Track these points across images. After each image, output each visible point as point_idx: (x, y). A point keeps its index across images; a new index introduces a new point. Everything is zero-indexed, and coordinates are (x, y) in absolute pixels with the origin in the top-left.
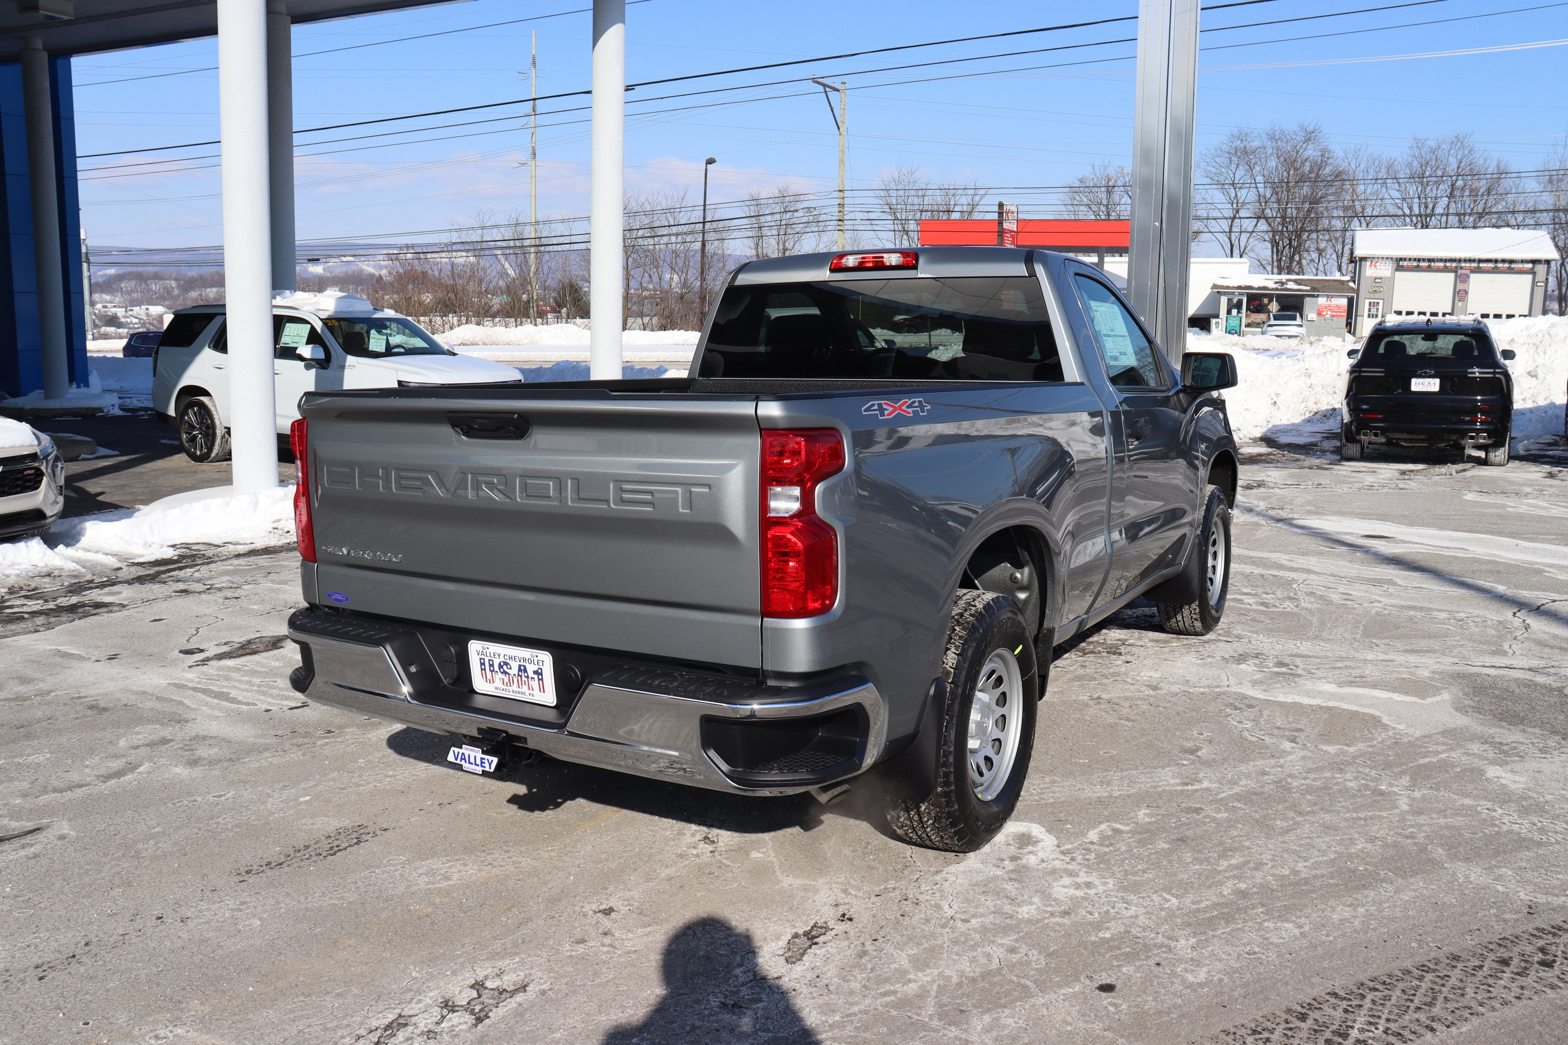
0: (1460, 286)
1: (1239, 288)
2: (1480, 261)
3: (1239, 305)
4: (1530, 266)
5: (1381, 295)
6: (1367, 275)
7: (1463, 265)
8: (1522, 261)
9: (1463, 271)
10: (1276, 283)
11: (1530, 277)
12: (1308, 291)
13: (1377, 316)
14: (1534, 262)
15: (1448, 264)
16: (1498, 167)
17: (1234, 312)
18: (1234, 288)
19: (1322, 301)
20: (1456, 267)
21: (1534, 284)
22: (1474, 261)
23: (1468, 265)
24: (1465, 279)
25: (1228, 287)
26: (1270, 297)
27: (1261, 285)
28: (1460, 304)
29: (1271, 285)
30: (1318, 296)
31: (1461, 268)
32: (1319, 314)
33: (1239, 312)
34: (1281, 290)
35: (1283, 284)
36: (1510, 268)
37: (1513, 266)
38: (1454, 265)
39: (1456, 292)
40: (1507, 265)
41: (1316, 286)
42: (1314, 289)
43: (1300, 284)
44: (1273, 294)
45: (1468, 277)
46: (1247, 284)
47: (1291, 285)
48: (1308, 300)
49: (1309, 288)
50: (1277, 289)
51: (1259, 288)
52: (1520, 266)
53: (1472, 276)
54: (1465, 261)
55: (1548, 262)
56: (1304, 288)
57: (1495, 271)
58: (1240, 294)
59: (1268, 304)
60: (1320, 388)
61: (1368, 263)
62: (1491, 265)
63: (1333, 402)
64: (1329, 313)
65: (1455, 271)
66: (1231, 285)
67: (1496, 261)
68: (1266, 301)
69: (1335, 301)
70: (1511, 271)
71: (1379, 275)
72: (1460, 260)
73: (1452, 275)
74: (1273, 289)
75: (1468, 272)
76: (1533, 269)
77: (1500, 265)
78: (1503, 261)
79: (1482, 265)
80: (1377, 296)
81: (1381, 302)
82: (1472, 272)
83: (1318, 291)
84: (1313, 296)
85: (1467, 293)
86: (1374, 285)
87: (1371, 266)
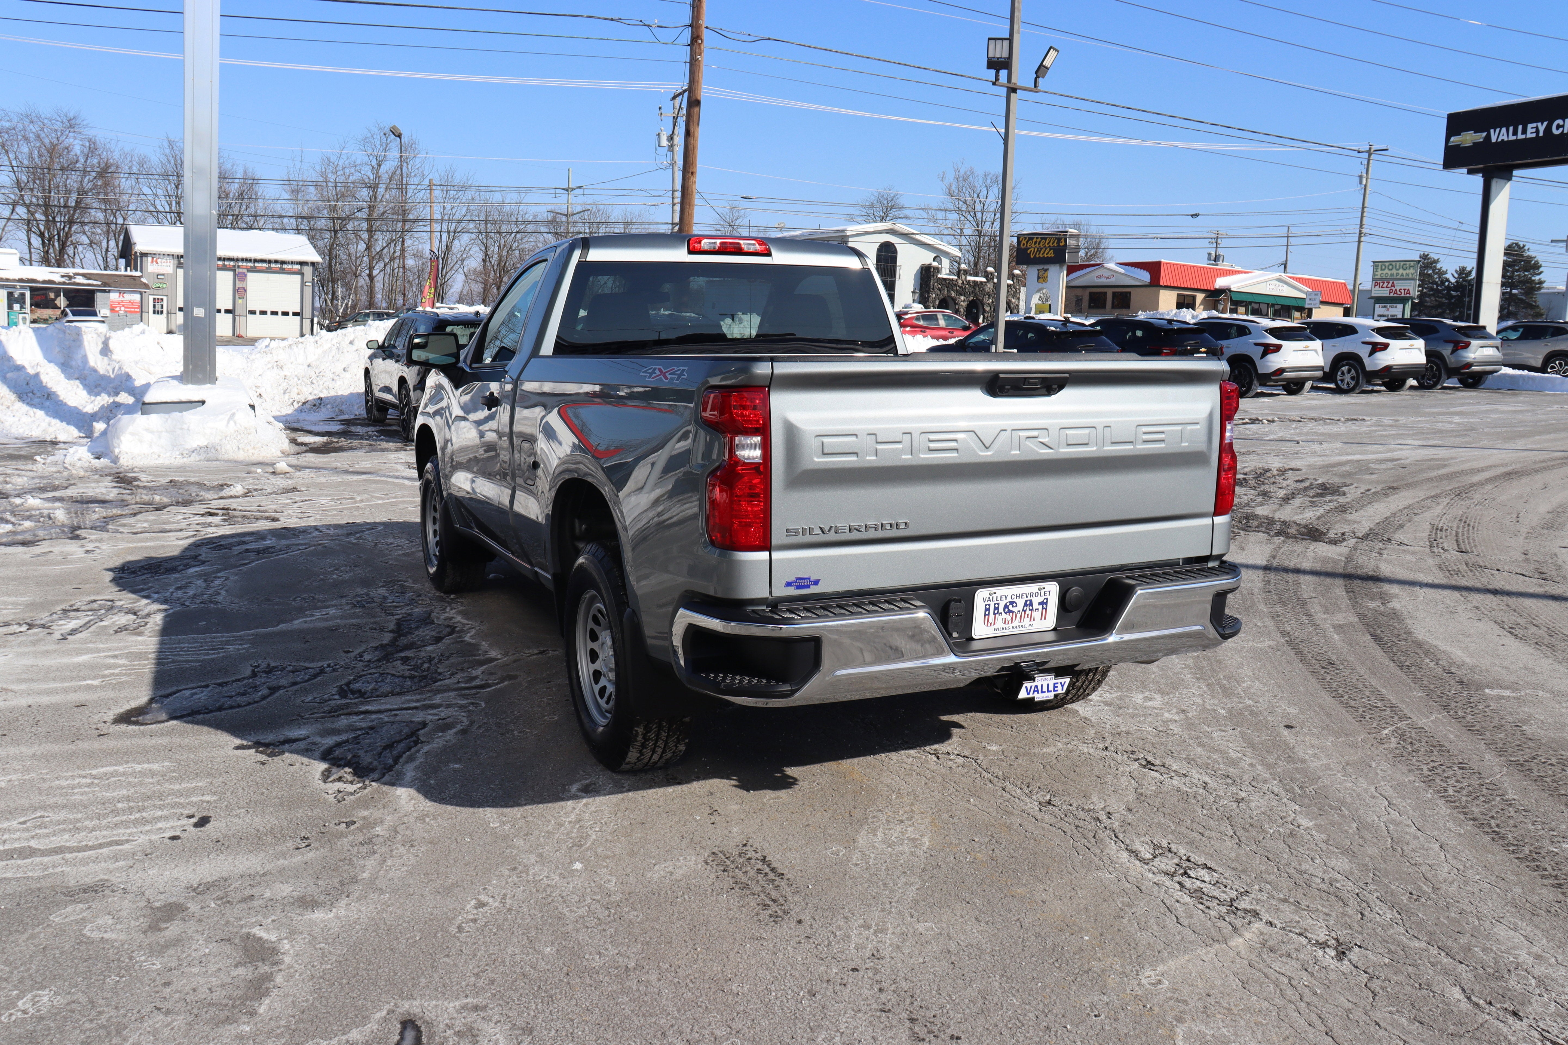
0: (239, 284)
1: (21, 280)
2: (256, 261)
3: (21, 300)
4: (298, 267)
5: (164, 292)
6: (149, 271)
7: (240, 264)
8: (292, 263)
9: (240, 270)
10: (63, 276)
11: (299, 277)
12: (99, 286)
13: (162, 312)
14: (302, 263)
15: (227, 263)
16: (245, 173)
17: (16, 307)
18: (14, 280)
19: (114, 296)
20: (234, 266)
21: (303, 284)
22: (250, 260)
23: (244, 264)
24: (243, 277)
25: (7, 280)
26: (57, 292)
27: (47, 279)
28: (240, 301)
29: (57, 278)
30: (109, 291)
31: (239, 267)
32: (112, 310)
33: (22, 307)
34: (69, 284)
35: (70, 278)
36: (281, 268)
37: (284, 266)
38: (232, 263)
39: (236, 290)
40: (278, 266)
41: (107, 281)
42: (105, 284)
43: (89, 279)
44: (60, 289)
45: (246, 276)
46: (30, 277)
47: (80, 280)
48: (99, 296)
49: (99, 283)
50: (64, 283)
51: (44, 282)
52: (290, 266)
53: (249, 274)
54: (242, 260)
55: (313, 264)
56: (95, 283)
57: (268, 271)
58: (22, 287)
59: (55, 299)
60: (296, 379)
61: (150, 259)
62: (265, 265)
63: (316, 392)
64: (123, 309)
65: (233, 269)
66: (11, 277)
67: (270, 262)
68: (52, 295)
69: (128, 297)
70: (282, 271)
71: (161, 272)
72: (238, 260)
73: (231, 274)
74: (59, 283)
75: (245, 271)
76: (301, 269)
77: (273, 265)
78: (276, 262)
79: (257, 265)
80: (160, 292)
81: (165, 298)
82: (249, 271)
83: (110, 286)
84: (104, 291)
85: (245, 291)
86: (157, 281)
87: (152, 262)
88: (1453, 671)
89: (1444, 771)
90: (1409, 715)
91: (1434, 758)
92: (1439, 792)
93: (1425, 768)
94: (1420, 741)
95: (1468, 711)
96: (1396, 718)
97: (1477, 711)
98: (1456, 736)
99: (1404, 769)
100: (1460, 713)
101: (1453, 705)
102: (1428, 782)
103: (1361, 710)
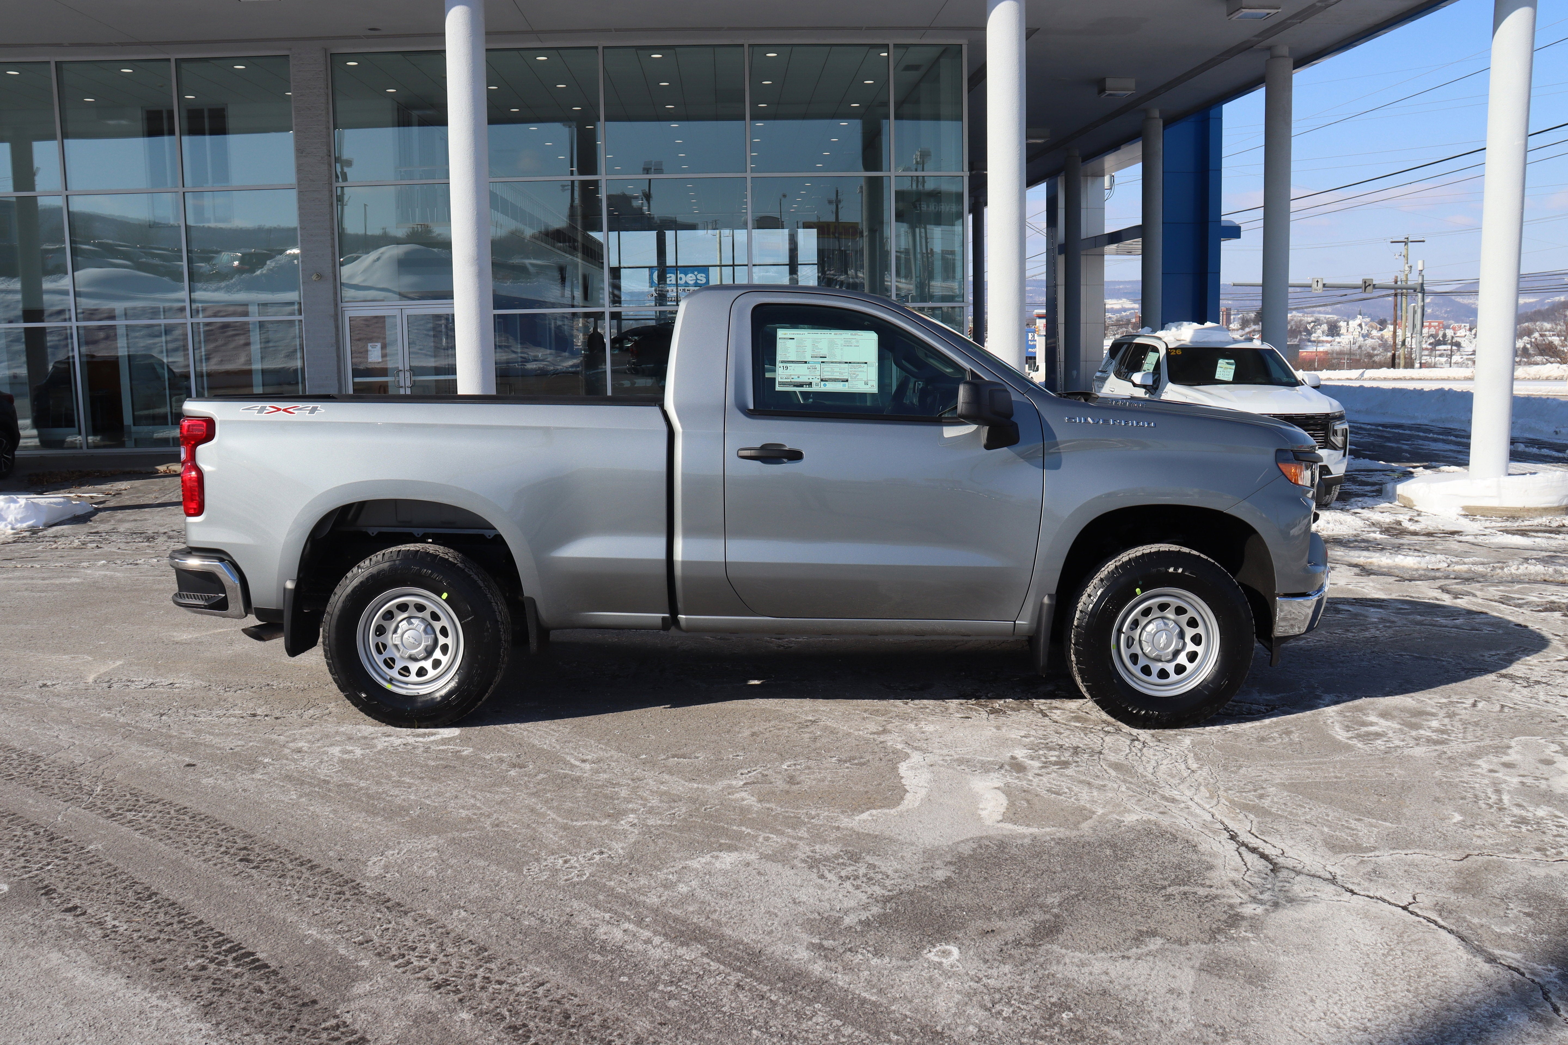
88: (69, 917)
89: (26, 769)
90: (87, 811)
91: (39, 778)
92: (24, 753)
93: (44, 768)
94: (60, 788)
95: (23, 840)
96: (99, 803)
97: (11, 843)
98: (26, 803)
99: (61, 762)
100: (30, 834)
101: (44, 845)
102: (35, 758)
103: (142, 802)
